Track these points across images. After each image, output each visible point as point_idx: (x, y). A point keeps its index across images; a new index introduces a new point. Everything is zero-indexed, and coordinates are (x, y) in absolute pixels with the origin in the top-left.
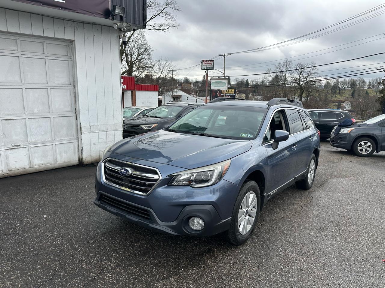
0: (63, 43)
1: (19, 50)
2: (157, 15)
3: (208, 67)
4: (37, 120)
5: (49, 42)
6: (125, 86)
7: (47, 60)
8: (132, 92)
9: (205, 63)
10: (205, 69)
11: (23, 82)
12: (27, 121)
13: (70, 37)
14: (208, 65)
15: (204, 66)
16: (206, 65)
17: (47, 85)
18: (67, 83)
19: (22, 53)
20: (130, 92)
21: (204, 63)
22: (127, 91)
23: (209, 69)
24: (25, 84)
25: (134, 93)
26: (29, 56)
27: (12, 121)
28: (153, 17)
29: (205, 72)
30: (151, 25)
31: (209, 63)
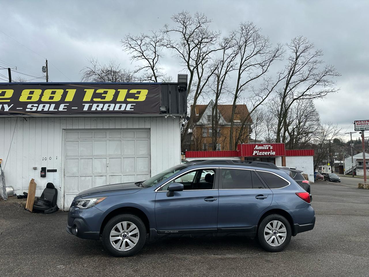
0: (145, 131)
1: (122, 137)
2: (314, 85)
3: (363, 127)
4: (128, 176)
5: (137, 131)
6: (275, 152)
7: (136, 141)
8: (282, 157)
9: (359, 123)
10: (360, 130)
11: (122, 155)
12: (122, 177)
13: (148, 127)
14: (363, 125)
15: (357, 127)
16: (360, 125)
17: (135, 155)
18: (146, 153)
19: (123, 138)
20: (281, 158)
21: (357, 124)
22: (279, 157)
23: (364, 129)
24: (123, 155)
25: (283, 158)
26: (127, 140)
27: (114, 176)
28: (310, 87)
29: (360, 133)
30: (308, 94)
31: (364, 123)
